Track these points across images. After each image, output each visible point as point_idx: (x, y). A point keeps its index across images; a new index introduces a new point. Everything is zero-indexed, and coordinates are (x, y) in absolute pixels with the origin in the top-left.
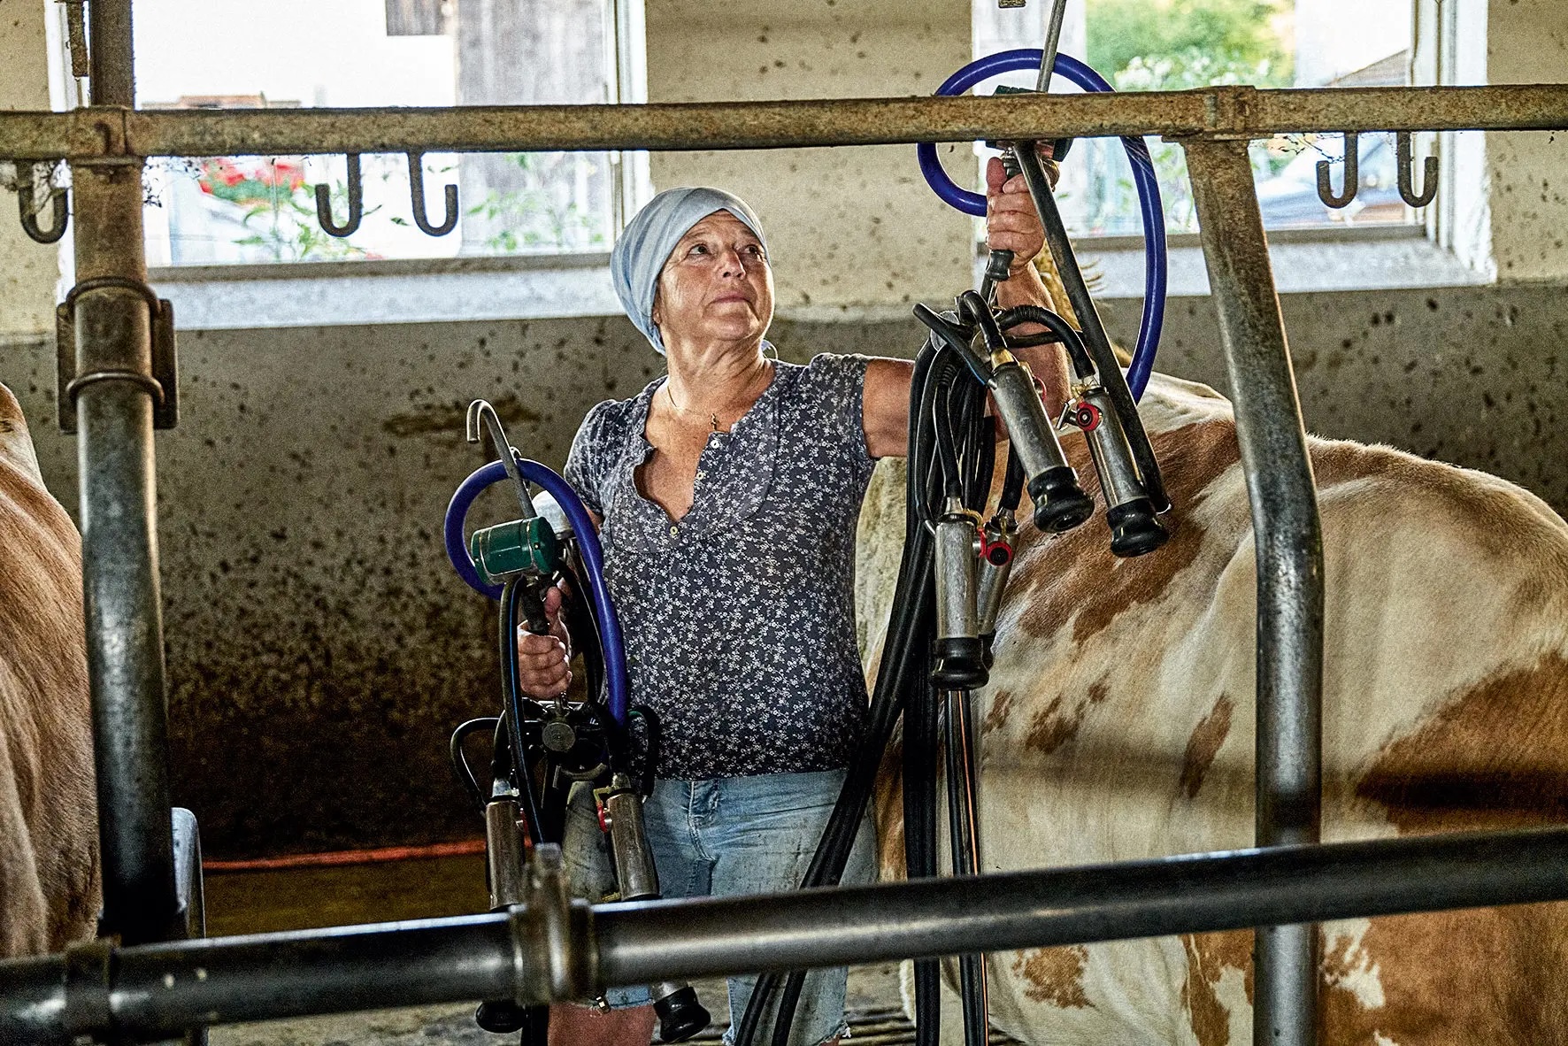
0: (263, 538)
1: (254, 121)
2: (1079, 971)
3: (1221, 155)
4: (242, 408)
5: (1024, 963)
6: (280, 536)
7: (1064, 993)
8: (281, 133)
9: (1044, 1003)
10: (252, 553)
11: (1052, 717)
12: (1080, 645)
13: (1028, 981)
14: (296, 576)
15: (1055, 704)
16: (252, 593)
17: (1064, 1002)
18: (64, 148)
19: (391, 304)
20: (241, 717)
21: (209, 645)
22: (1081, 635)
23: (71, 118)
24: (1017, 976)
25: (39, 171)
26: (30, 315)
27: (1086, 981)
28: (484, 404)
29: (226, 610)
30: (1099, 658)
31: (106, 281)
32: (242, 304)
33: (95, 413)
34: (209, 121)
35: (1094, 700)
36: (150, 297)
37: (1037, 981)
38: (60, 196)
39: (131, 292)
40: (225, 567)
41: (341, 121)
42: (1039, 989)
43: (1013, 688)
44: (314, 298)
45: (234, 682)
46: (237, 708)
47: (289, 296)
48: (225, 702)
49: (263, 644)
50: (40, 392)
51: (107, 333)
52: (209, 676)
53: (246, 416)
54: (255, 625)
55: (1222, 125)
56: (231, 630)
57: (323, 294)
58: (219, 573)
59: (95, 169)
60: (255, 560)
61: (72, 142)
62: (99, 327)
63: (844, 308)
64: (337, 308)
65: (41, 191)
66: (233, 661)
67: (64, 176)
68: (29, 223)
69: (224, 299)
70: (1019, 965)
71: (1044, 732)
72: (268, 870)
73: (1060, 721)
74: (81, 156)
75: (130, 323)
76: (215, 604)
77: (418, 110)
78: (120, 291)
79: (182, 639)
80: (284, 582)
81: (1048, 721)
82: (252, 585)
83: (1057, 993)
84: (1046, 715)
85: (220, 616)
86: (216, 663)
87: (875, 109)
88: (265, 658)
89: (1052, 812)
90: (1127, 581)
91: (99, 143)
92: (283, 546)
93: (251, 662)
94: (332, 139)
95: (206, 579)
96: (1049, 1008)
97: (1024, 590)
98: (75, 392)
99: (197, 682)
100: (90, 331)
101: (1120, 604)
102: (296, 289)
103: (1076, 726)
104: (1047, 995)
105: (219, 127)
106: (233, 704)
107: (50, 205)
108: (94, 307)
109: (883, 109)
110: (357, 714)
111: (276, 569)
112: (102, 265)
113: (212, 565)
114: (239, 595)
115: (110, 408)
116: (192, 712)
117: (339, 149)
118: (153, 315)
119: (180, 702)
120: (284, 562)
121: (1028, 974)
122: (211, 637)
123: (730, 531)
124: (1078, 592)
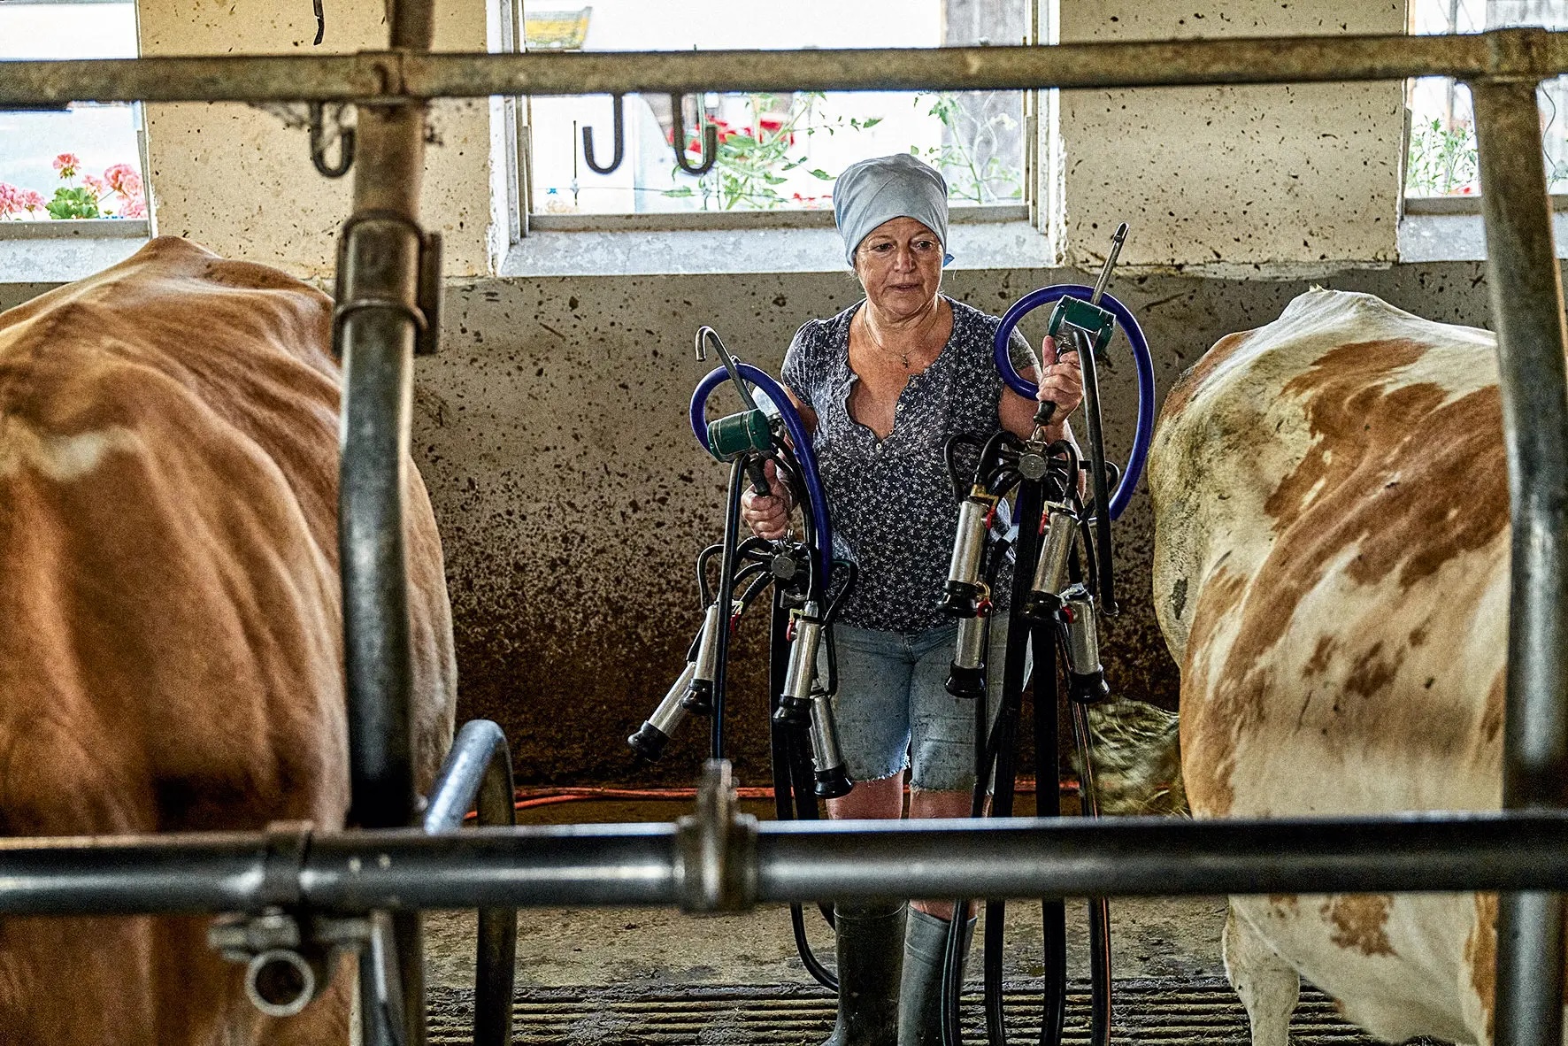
0: (672, 479)
1: (520, 63)
2: (1385, 917)
3: (1503, 99)
4: (655, 353)
5: (1332, 908)
6: (687, 479)
7: (1369, 940)
8: (545, 74)
9: (1349, 951)
10: (661, 493)
11: (1373, 662)
12: (1406, 591)
13: (1336, 925)
14: (701, 517)
15: (1376, 649)
16: (658, 531)
17: (1369, 950)
18: (346, 88)
19: (801, 255)
20: (646, 653)
21: (618, 581)
22: (1407, 581)
23: (353, 61)
24: (1324, 920)
25: (328, 111)
26: (462, 260)
27: (1390, 928)
28: (709, 329)
29: (635, 548)
30: (1422, 603)
31: (376, 214)
32: (660, 252)
33: (358, 339)
34: (479, 63)
35: (1414, 644)
36: (418, 231)
37: (1343, 926)
38: (348, 135)
39: (399, 226)
40: (634, 506)
41: (601, 62)
42: (1345, 935)
43: (1338, 632)
44: (729, 248)
45: (640, 618)
46: (642, 643)
47: (705, 247)
48: (631, 637)
49: (669, 583)
50: (470, 333)
51: (374, 262)
52: (618, 611)
53: (658, 361)
54: (662, 564)
55: (1506, 67)
56: (639, 566)
57: (736, 244)
58: (630, 511)
59: (373, 109)
60: (663, 501)
61: (353, 83)
62: (368, 257)
63: (1257, 266)
64: (748, 259)
65: (330, 127)
66: (640, 598)
67: (351, 117)
68: (318, 158)
69: (644, 247)
70: (1327, 908)
71: (1363, 678)
72: (663, 799)
73: (1381, 666)
74: (362, 96)
75: (397, 254)
76: (624, 542)
77: (677, 53)
78: (387, 224)
79: (594, 575)
80: (690, 523)
81: (1369, 666)
82: (659, 525)
83: (1362, 939)
84: (1366, 660)
85: (629, 552)
86: (625, 599)
87: (1131, 51)
88: (669, 596)
89: (1365, 754)
90: (1460, 528)
91: (377, 85)
92: (690, 489)
93: (656, 600)
94: (593, 81)
95: (617, 518)
96: (1353, 955)
97: (1354, 538)
98: (342, 320)
99: (605, 616)
100: (360, 262)
101: (1449, 552)
102: (710, 239)
103: (1395, 670)
104: (1351, 942)
105: (487, 69)
106: (639, 638)
107: (338, 141)
108: (364, 239)
109: (1140, 51)
110: (756, 655)
111: (682, 511)
112: (375, 199)
113: (622, 505)
114: (647, 535)
115: (371, 333)
116: (600, 643)
117: (601, 90)
118: (422, 248)
119: (589, 634)
120: (690, 504)
121: (1335, 918)
122: (620, 573)
123: (920, 454)
124: (1406, 540)
